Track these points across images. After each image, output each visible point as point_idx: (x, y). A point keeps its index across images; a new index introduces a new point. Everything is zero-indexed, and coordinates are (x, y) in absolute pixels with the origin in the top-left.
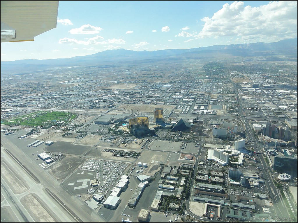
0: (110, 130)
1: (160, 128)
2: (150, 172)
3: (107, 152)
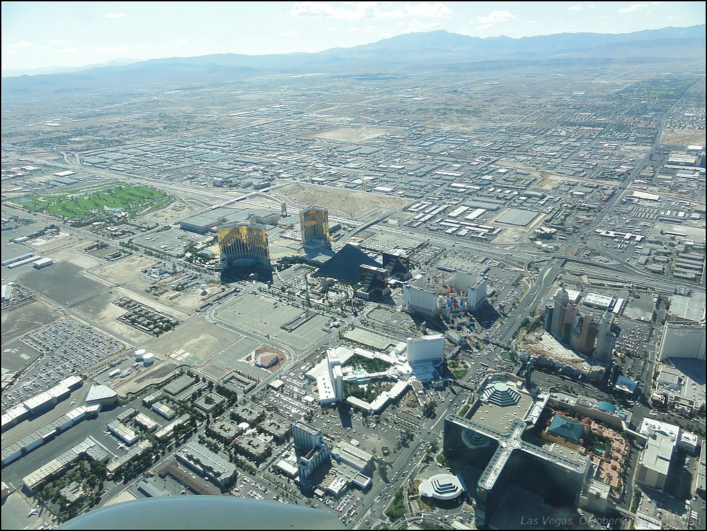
0: (191, 248)
2: (139, 381)
3: (120, 306)
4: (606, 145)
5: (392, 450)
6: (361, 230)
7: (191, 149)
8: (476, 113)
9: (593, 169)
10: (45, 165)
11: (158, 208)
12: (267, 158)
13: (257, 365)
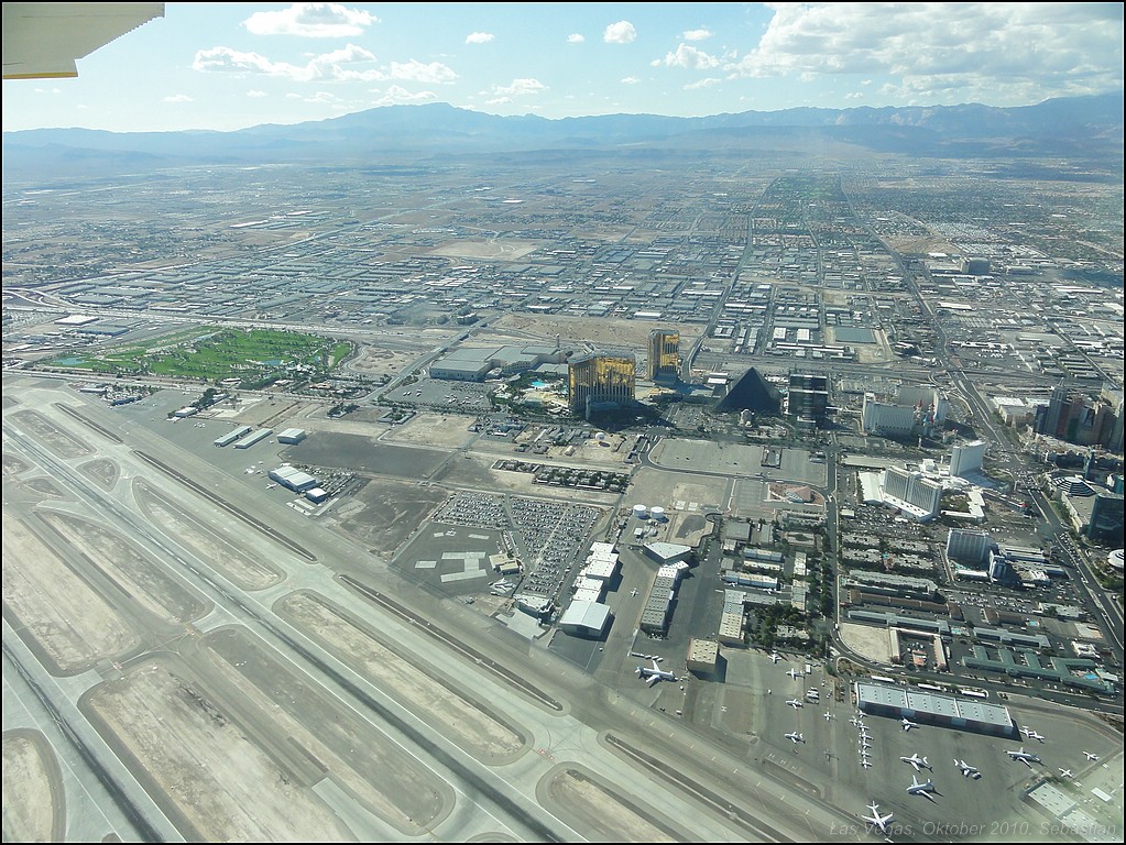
0: (493, 398)
1: (674, 399)
2: (681, 536)
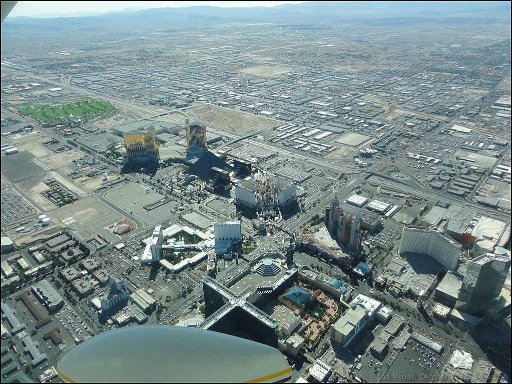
0: (112, 147)
2: (33, 236)
3: (47, 184)
4: (453, 88)
5: (172, 298)
6: (235, 142)
7: (148, 76)
8: (366, 58)
9: (432, 106)
10: (46, 83)
11: (104, 118)
12: (197, 85)
13: (114, 232)
